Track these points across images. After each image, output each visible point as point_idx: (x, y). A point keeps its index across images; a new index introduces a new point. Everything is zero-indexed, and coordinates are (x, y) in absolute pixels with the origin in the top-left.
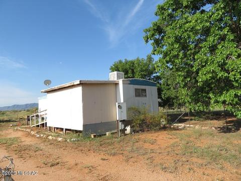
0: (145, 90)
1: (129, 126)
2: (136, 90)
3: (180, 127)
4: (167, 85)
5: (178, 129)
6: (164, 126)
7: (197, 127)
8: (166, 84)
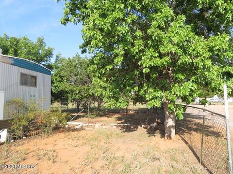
0: (35, 78)
1: (6, 130)
2: (22, 75)
3: (76, 127)
4: (60, 77)
5: (74, 130)
6: (57, 125)
7: (97, 126)
8: (58, 75)
